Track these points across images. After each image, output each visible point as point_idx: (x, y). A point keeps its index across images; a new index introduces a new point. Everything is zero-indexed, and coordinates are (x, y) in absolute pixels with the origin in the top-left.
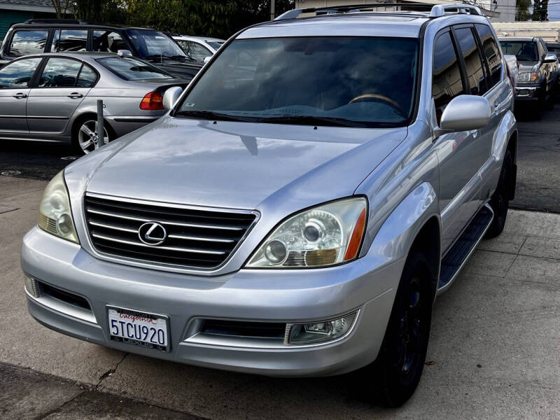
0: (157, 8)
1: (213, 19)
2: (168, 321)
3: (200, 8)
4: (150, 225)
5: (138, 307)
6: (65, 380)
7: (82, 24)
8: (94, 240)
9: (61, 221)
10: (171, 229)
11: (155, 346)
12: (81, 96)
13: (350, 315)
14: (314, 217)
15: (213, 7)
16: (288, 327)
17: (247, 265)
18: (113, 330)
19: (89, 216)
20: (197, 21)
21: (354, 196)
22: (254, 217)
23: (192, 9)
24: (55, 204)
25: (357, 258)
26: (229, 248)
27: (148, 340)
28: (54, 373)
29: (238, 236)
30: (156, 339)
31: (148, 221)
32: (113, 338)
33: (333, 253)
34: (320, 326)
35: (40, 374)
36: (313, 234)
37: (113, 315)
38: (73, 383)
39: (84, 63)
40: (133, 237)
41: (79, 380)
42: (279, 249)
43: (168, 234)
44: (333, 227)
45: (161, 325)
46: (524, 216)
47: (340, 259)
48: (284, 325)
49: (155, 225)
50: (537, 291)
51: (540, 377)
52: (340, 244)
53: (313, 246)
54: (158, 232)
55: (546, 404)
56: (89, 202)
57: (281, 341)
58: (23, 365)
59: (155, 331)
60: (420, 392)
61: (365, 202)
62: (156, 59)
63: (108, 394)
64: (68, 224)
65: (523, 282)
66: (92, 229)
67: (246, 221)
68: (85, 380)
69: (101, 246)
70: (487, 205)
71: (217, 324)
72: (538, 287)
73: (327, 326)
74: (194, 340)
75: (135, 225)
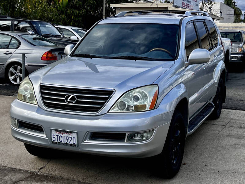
0: (43, 11)
1: (73, 17)
2: (78, 134)
3: (66, 12)
4: (70, 96)
5: (64, 130)
6: (23, 170)
7: (8, 18)
8: (45, 103)
9: (29, 96)
10: (79, 97)
11: (71, 145)
12: (11, 53)
13: (151, 131)
14: (137, 92)
15: (73, 12)
16: (127, 134)
17: (110, 111)
18: (53, 139)
19: (42, 93)
20: (64, 18)
21: (153, 85)
22: (113, 92)
23: (62, 12)
24: (26, 90)
25: (154, 109)
26: (102, 104)
27: (68, 142)
28: (18, 168)
29: (107, 99)
30: (72, 142)
31: (69, 94)
32: (53, 142)
33: (145, 106)
34: (139, 136)
35: (11, 168)
36: (136, 98)
37: (54, 133)
38: (27, 171)
39: (13, 37)
40: (63, 101)
41: (30, 170)
42: (123, 105)
43: (77, 99)
44: (145, 96)
45: (74, 136)
46: (230, 111)
47: (148, 108)
48: (125, 134)
49: (72, 96)
50: (233, 139)
51: (232, 169)
52: (148, 103)
53: (136, 103)
54: (73, 98)
55: (233, 178)
56: (42, 87)
57: (124, 141)
58: (3, 165)
59: (72, 139)
60: (180, 174)
61: (157, 87)
62: (47, 36)
63: (43, 175)
64: (32, 97)
65: (227, 136)
66: (43, 98)
67: (109, 93)
68: (33, 170)
69: (47, 105)
70: (211, 102)
71: (97, 135)
72: (233, 137)
73: (142, 136)
74: (88, 142)
75: (63, 96)
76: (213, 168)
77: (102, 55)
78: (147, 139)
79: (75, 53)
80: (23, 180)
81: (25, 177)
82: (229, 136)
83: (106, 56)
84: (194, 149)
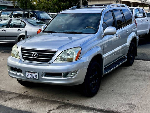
0: (45, 4)
1: (62, 7)
2: (38, 73)
3: (58, 4)
5: (32, 71)
6: (16, 93)
7: (21, 10)
8: (23, 57)
9: (16, 54)
10: (39, 54)
11: (36, 79)
12: (21, 30)
13: (76, 72)
14: (70, 51)
15: (62, 4)
16: (63, 73)
17: (55, 61)
18: (27, 76)
19: (22, 52)
20: (57, 8)
21: (78, 47)
22: (56, 51)
23: (55, 4)
24: (15, 51)
25: (78, 60)
26: (51, 58)
27: (34, 78)
28: (13, 92)
29: (53, 55)
30: (36, 78)
31: (34, 53)
32: (27, 78)
33: (72, 59)
34: (70, 74)
35: (10, 92)
36: (69, 55)
37: (27, 73)
38: (18, 93)
39: (22, 21)
40: (32, 56)
41: (19, 93)
42: (61, 58)
44: (73, 54)
45: (37, 74)
47: (74, 60)
48: (61, 73)
49: (36, 53)
51: (127, 92)
52: (75, 57)
53: (69, 57)
54: (36, 55)
56: (22, 49)
57: (61, 77)
58: (6, 90)
59: (35, 76)
61: (81, 49)
62: (43, 20)
63: (26, 95)
64: (18, 55)
65: (131, 75)
66: (23, 55)
67: (55, 52)
68: (21, 93)
69: (25, 59)
70: (126, 56)
71: (48, 74)
72: (135, 76)
73: (72, 74)
74: (44, 77)
75: (32, 54)
76: (117, 92)
77: (58, 31)
78: (74, 75)
79: (45, 31)
80: (15, 98)
81: (16, 96)
82: (133, 75)
83: (61, 32)
84: (110, 82)
